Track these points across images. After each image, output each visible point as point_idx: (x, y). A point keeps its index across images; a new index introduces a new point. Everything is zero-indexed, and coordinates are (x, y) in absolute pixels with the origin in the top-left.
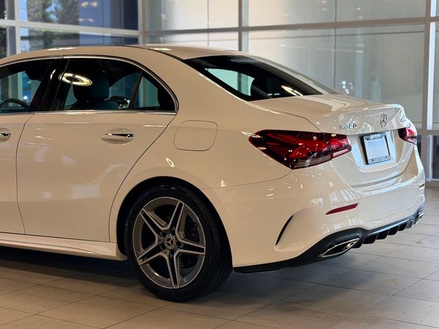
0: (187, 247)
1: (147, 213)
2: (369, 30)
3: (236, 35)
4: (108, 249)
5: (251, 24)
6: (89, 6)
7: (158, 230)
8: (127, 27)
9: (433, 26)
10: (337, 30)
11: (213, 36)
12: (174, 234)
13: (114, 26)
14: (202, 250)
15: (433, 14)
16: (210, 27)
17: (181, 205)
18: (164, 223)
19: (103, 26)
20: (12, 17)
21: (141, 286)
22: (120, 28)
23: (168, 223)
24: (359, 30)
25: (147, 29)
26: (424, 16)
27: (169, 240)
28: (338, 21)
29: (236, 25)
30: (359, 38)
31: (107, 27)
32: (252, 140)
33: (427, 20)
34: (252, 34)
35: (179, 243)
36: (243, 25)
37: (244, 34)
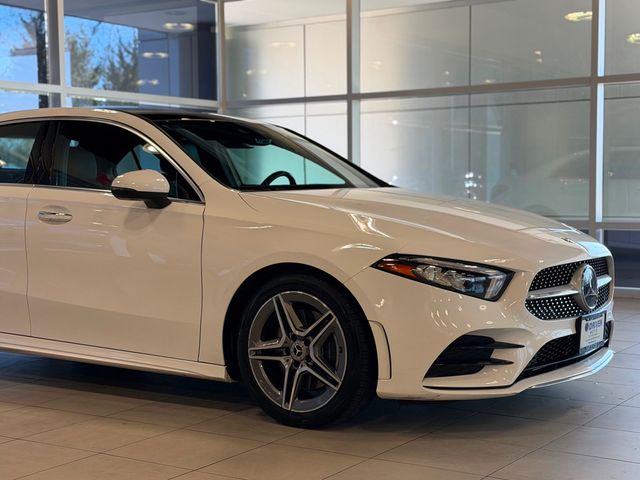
3: (343, 105)
5: (363, 91)
8: (202, 96)
9: (601, 88)
10: (472, 96)
11: (312, 107)
13: (183, 94)
15: (601, 73)
19: (170, 94)
20: (57, 81)
22: (192, 97)
25: (228, 100)
26: (589, 75)
28: (472, 84)
29: (344, 92)
31: (175, 96)
33: (593, 81)
34: (365, 104)
36: (354, 92)
37: (354, 103)
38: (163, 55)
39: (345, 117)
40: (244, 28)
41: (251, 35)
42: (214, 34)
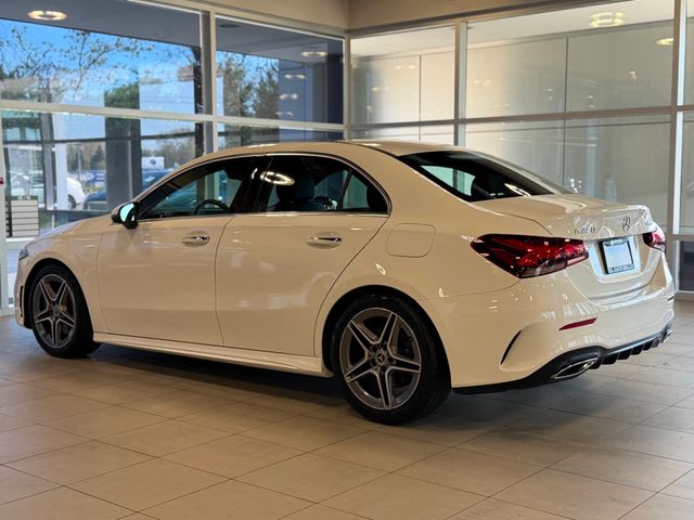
0: (400, 364)
1: (356, 325)
2: (603, 121)
3: (451, 128)
4: (313, 365)
5: (468, 116)
6: (289, 98)
7: (368, 345)
8: (330, 121)
9: (680, 116)
10: (567, 121)
11: (425, 129)
12: (385, 349)
13: (316, 120)
14: (416, 368)
15: (680, 102)
16: (422, 120)
17: (393, 317)
18: (374, 337)
19: (305, 120)
20: (209, 111)
21: (349, 406)
22: (323, 122)
23: (379, 336)
24: (590, 122)
25: (353, 123)
26: (669, 104)
27: (379, 355)
29: (452, 117)
30: (591, 130)
31: (309, 121)
32: (475, 246)
33: (673, 109)
34: (469, 127)
35: (391, 360)
36: (460, 117)
37: (460, 127)
38: (302, 77)
39: (453, 136)
40: (368, 59)
41: (374, 65)
42: (342, 64)
